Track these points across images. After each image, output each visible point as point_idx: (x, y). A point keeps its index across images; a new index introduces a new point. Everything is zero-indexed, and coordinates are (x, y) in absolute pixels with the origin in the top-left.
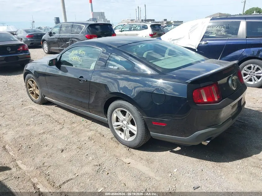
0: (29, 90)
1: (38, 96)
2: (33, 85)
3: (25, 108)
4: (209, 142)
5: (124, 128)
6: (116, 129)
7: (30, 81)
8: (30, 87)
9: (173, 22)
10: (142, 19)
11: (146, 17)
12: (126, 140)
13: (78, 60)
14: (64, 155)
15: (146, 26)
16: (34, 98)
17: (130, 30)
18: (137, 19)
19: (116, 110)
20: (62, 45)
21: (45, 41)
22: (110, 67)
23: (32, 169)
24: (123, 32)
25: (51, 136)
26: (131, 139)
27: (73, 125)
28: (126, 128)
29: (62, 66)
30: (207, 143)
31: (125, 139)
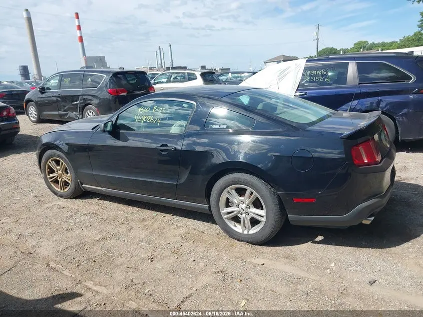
0: (48, 177)
1: (69, 184)
2: (58, 167)
3: (47, 205)
4: (373, 218)
5: (242, 214)
6: (227, 218)
7: (52, 161)
8: (52, 171)
9: (219, 69)
10: (166, 66)
11: (172, 62)
12: (246, 232)
13: (152, 121)
14: (158, 265)
15: (194, 74)
16: (59, 190)
17: (168, 82)
18: (159, 66)
19: (228, 189)
20: (65, 106)
21: (32, 101)
22: (214, 126)
23: (117, 289)
24: (157, 85)
25: (118, 241)
26: (254, 230)
27: (146, 223)
28: (244, 215)
29: (121, 131)
30: (370, 222)
31: (243, 231)
